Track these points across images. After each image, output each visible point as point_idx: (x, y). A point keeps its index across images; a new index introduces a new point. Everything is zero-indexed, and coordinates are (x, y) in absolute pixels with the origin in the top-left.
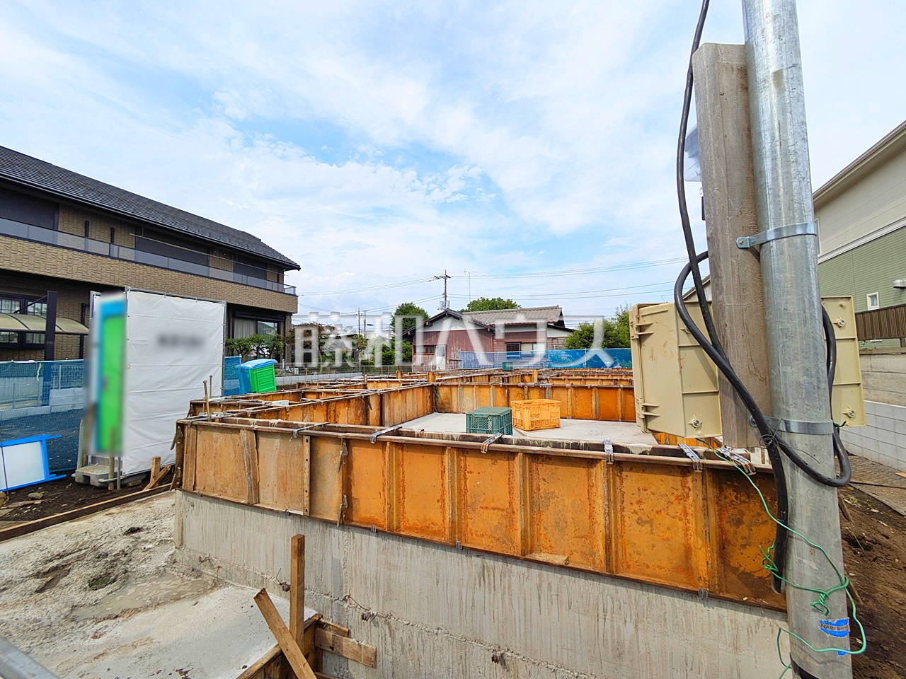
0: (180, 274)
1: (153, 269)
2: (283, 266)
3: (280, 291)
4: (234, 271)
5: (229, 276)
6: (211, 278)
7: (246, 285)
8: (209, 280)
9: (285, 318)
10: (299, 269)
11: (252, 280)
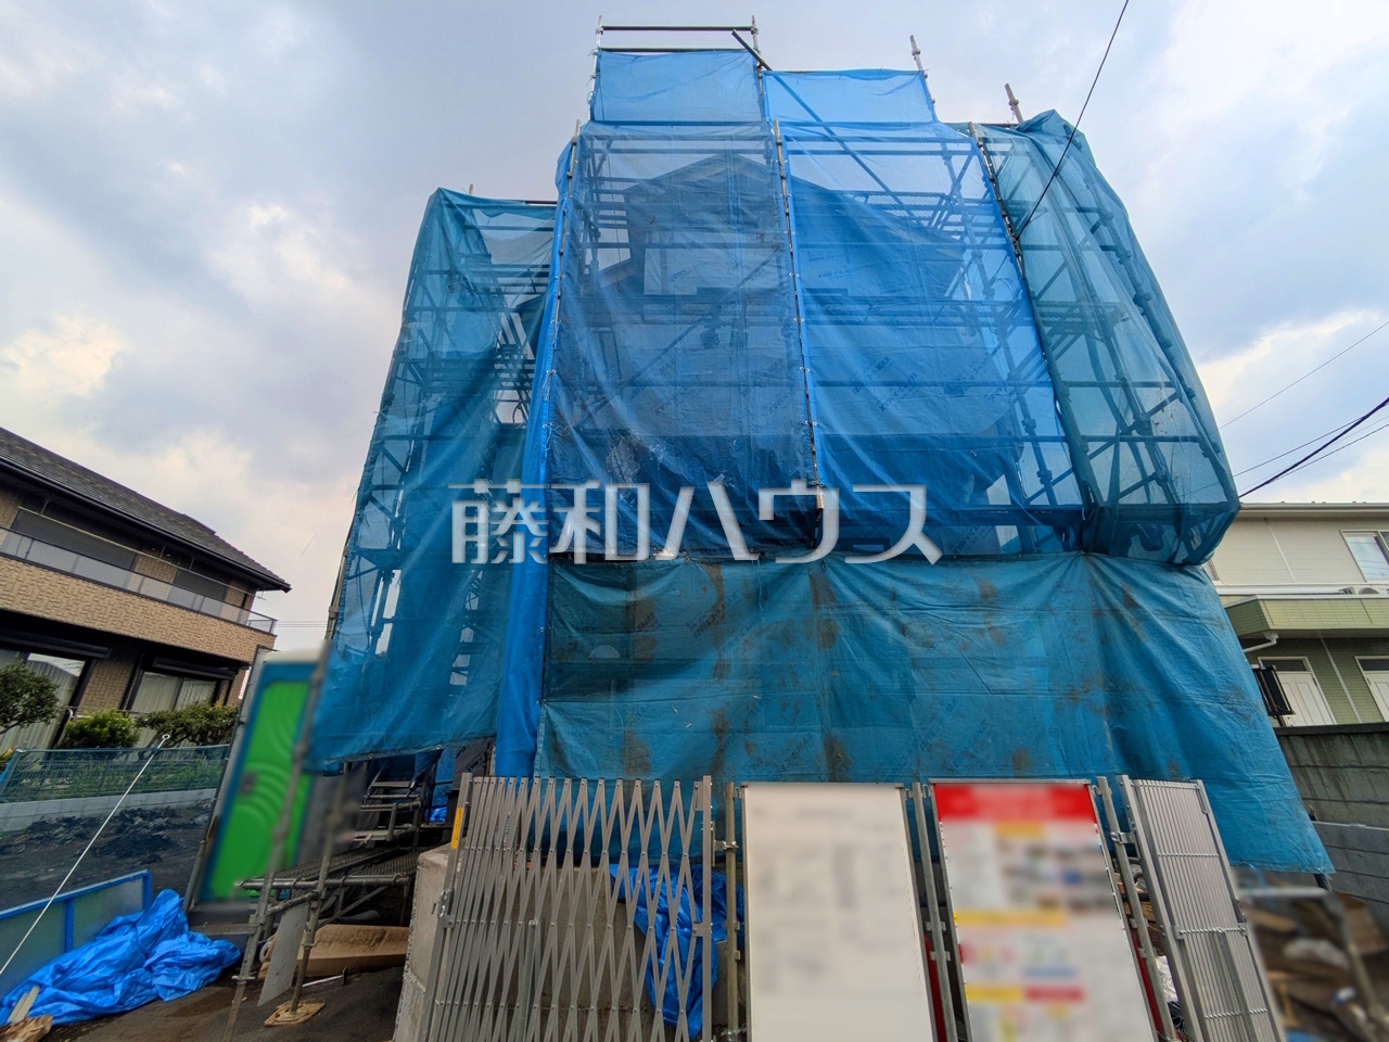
0: (91, 585)
1: (44, 573)
2: (260, 583)
3: (241, 623)
4: (176, 583)
5: (162, 590)
6: (143, 596)
7: (198, 612)
8: (137, 600)
9: (237, 673)
10: (286, 589)
11: (210, 605)
